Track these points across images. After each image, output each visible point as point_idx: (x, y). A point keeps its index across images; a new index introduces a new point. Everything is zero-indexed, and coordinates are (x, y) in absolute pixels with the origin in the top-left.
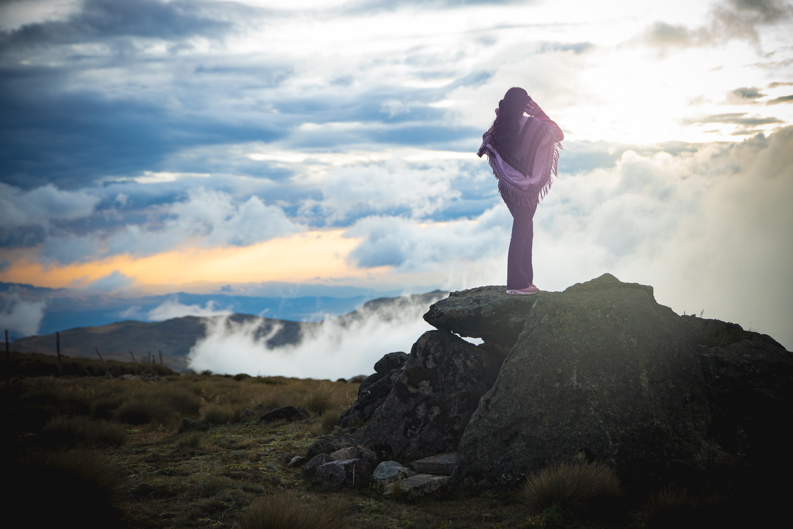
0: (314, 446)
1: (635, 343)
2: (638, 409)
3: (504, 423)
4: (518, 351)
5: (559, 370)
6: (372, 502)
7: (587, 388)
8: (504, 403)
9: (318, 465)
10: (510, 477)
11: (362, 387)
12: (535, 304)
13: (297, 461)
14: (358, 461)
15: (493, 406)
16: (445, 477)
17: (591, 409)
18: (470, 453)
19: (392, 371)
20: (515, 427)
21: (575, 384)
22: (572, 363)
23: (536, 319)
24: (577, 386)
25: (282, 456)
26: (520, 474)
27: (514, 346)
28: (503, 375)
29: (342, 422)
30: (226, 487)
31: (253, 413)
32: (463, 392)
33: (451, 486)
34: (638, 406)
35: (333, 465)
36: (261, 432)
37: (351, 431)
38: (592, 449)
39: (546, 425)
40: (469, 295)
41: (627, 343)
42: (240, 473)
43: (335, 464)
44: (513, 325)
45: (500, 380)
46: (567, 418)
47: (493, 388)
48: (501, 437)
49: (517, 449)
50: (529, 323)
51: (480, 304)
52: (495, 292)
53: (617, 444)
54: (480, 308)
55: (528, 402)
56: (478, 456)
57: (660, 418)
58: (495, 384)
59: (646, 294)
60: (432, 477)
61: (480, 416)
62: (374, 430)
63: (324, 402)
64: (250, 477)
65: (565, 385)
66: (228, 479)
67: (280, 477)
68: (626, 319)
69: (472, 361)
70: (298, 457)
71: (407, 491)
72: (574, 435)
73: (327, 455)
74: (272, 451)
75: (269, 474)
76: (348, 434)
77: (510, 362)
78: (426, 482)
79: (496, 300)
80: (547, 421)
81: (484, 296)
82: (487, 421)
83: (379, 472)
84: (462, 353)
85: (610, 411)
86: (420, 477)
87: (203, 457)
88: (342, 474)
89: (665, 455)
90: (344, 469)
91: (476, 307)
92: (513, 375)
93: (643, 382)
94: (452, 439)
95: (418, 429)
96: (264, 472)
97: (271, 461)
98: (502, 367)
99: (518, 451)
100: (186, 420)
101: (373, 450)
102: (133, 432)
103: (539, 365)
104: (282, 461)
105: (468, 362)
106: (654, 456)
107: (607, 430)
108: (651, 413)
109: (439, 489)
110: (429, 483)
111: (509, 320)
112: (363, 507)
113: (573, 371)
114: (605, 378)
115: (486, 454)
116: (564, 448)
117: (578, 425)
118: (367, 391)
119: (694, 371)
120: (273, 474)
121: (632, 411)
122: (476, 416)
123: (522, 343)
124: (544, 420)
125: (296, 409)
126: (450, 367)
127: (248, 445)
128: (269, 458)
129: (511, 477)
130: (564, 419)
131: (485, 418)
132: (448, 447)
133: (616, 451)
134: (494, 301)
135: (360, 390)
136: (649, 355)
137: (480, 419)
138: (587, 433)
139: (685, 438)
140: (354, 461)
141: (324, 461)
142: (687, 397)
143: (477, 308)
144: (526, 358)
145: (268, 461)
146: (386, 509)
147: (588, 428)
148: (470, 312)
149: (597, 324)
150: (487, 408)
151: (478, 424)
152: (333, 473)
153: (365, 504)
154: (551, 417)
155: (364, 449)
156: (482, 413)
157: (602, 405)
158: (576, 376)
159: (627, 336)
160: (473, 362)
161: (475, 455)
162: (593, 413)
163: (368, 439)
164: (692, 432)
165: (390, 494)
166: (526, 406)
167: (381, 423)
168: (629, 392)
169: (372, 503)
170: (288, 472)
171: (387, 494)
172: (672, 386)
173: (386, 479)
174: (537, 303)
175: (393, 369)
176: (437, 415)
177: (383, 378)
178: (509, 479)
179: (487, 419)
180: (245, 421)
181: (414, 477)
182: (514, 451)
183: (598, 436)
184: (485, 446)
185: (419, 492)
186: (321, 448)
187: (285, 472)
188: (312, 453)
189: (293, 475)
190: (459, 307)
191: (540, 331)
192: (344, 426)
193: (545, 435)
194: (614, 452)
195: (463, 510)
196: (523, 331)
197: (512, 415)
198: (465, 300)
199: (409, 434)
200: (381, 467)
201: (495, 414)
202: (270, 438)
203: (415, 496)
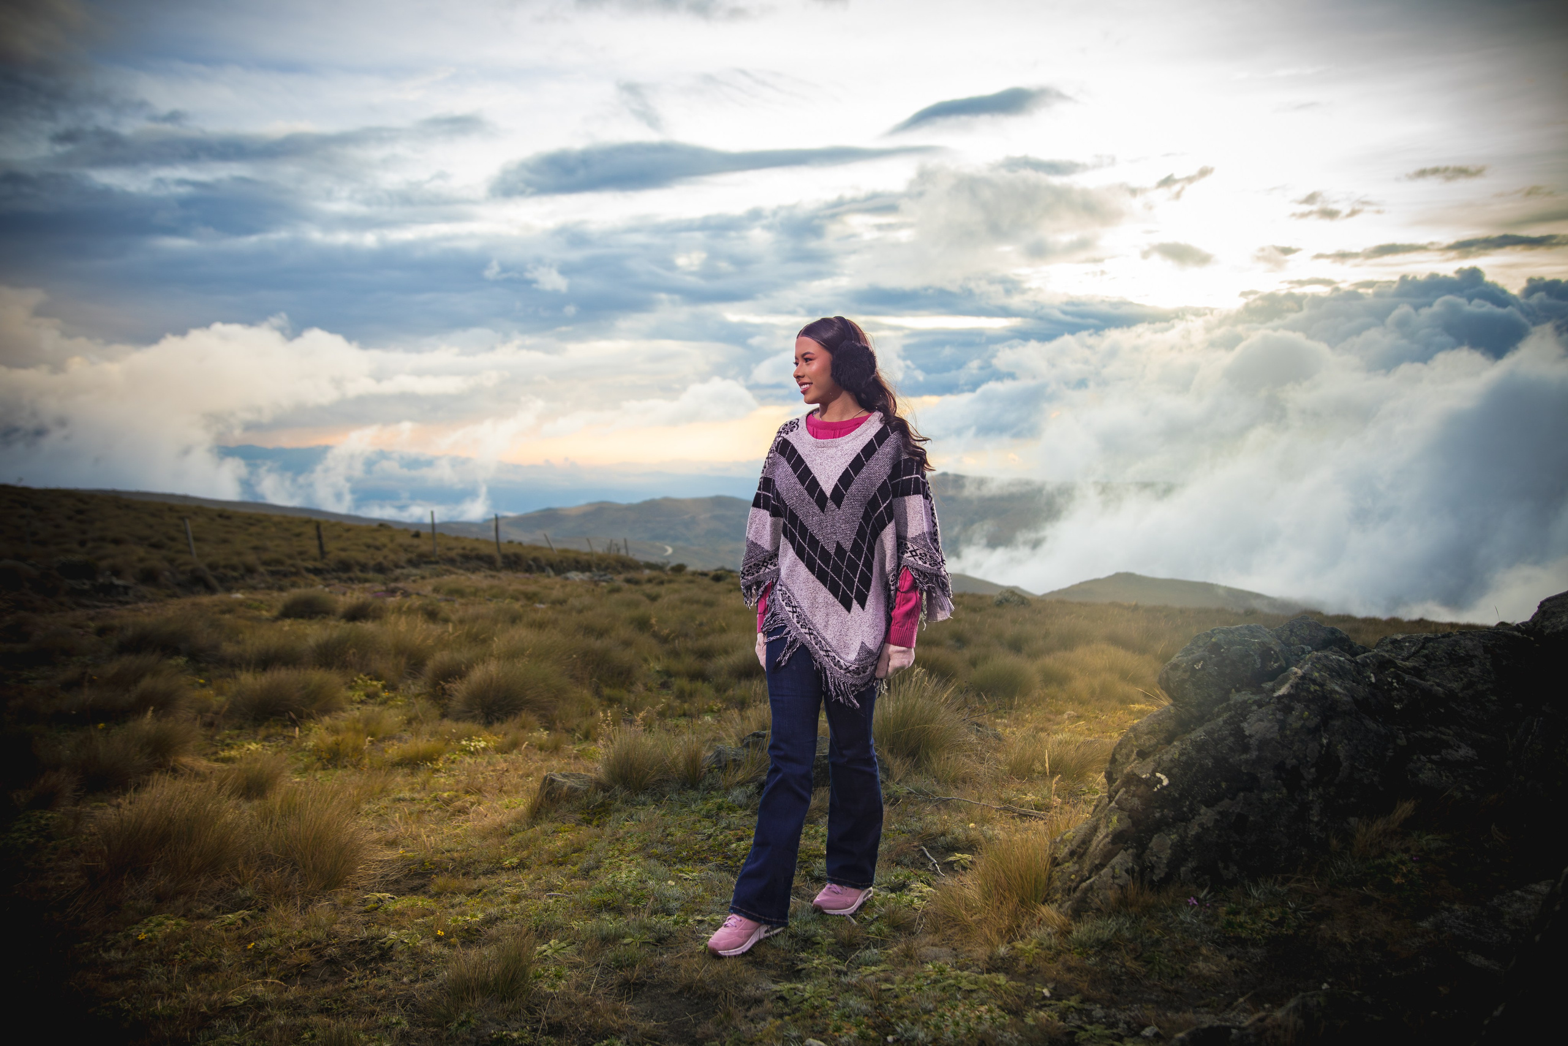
19: (1245, 702)
102: (472, 749)
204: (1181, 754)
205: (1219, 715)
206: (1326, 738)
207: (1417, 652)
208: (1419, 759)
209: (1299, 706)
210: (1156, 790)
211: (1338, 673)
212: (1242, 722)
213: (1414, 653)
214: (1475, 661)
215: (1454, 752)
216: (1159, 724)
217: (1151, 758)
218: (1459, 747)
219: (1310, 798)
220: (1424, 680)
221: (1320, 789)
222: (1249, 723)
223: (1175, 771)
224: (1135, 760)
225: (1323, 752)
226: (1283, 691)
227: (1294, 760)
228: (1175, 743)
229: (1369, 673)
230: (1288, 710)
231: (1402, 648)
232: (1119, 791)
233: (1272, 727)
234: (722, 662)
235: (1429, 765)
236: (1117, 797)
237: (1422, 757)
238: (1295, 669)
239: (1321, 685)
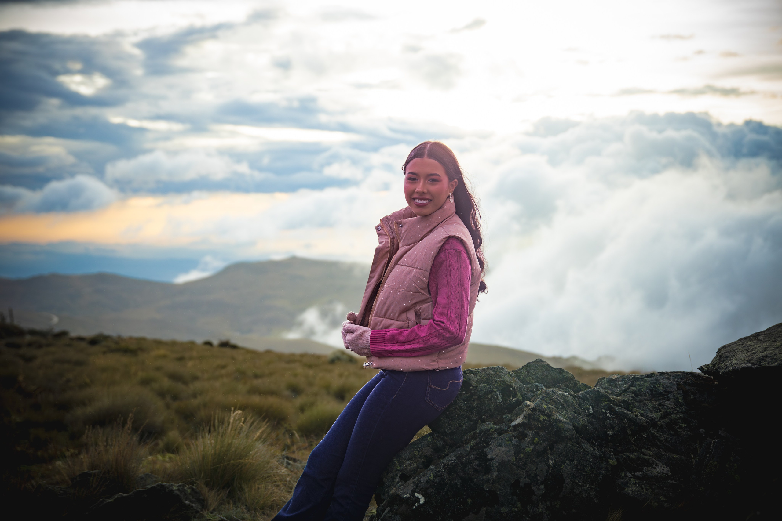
19: (488, 430)
125: (173, 491)
175: (483, 421)
204: (435, 477)
205: (467, 443)
206: (552, 460)
207: (628, 389)
208: (626, 476)
209: (530, 433)
210: (414, 508)
211: (564, 405)
212: (485, 447)
213: (625, 390)
214: (671, 396)
215: (653, 470)
216: (419, 451)
217: (411, 480)
218: (657, 465)
219: (540, 511)
220: (631, 411)
221: (548, 503)
222: (490, 448)
223: (430, 490)
224: (398, 483)
225: (550, 471)
226: (518, 421)
227: (527, 479)
228: (431, 467)
229: (588, 406)
230: (522, 436)
231: (616, 386)
232: (384, 510)
233: (509, 451)
234: (79, 412)
235: (633, 480)
236: (383, 516)
237: (628, 474)
238: (528, 402)
239: (549, 416)
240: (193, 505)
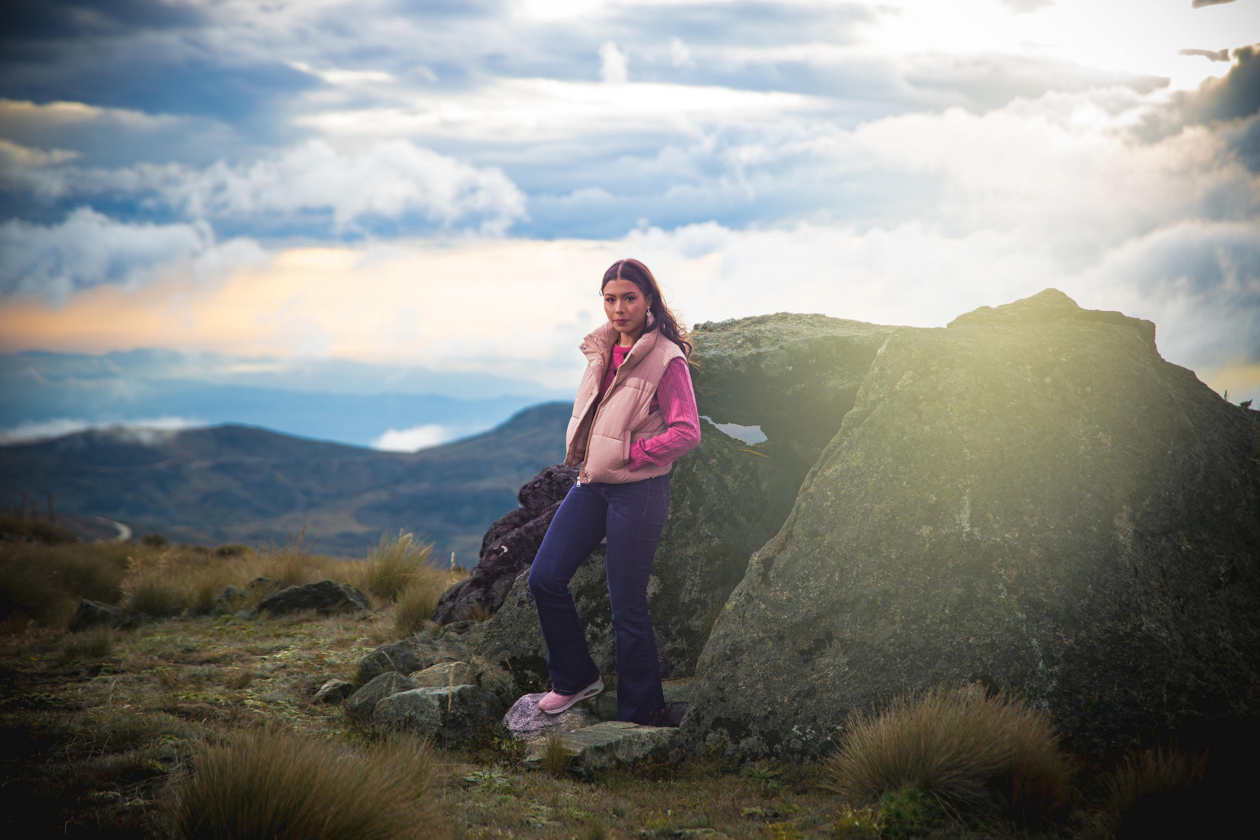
0: (373, 658)
1: (1107, 445)
2: (1107, 592)
3: (801, 611)
4: (840, 452)
5: (932, 496)
6: (495, 774)
7: (993, 538)
8: (803, 567)
9: (381, 697)
10: (811, 732)
11: (489, 537)
12: (884, 347)
13: (334, 691)
14: (472, 690)
15: (779, 573)
16: (665, 729)
17: (1001, 586)
18: (723, 678)
20: (825, 622)
21: (965, 530)
22: (960, 482)
23: (884, 380)
24: (970, 534)
25: (301, 681)
26: (834, 726)
27: (833, 441)
28: (804, 505)
29: (440, 613)
30: (165, 733)
31: (241, 595)
32: (713, 544)
33: (676, 749)
34: (1106, 586)
35: (415, 697)
36: (257, 633)
37: (459, 628)
38: (997, 676)
39: (897, 618)
40: (736, 330)
41: (1088, 443)
42: (201, 708)
43: (417, 695)
44: (831, 397)
45: (797, 516)
46: (945, 606)
47: (782, 533)
48: (794, 643)
49: (829, 671)
50: (868, 389)
51: (760, 347)
52: (794, 323)
53: (1056, 668)
54: (759, 354)
55: (858, 567)
56: (740, 684)
57: (1157, 616)
58: (785, 525)
59: (1138, 337)
60: (635, 727)
61: (748, 594)
62: (511, 624)
63: (405, 577)
64: (222, 716)
65: (943, 531)
66: (171, 717)
67: (292, 722)
68: (1090, 389)
69: (736, 477)
70: (336, 681)
71: (576, 755)
72: (958, 643)
73: (403, 677)
74: (279, 670)
75: (267, 714)
76: (452, 634)
77: (821, 475)
78: (621, 737)
79: (796, 339)
80: (899, 611)
81: (770, 331)
82: (763, 606)
83: (516, 716)
84: (714, 457)
85: (1042, 594)
86: (610, 727)
87: (119, 677)
88: (432, 718)
89: (1165, 700)
90: (439, 706)
91: (749, 352)
92: (827, 505)
93: (1122, 533)
94: (684, 649)
95: (608, 625)
96: (257, 711)
97: (273, 689)
98: (802, 487)
99: (830, 676)
100: (88, 606)
101: (506, 668)
103: (887, 484)
104: (299, 691)
105: (728, 479)
106: (1138, 700)
107: (1033, 636)
108: (1137, 603)
109: (650, 755)
110: (627, 739)
111: (824, 384)
112: (474, 783)
113: (963, 500)
114: (1036, 518)
115: (759, 680)
116: (934, 671)
117: (968, 621)
118: (500, 547)
119: (1241, 515)
120: (277, 714)
121: (1094, 596)
122: (740, 594)
123: (850, 434)
124: (892, 608)
125: (340, 588)
126: (687, 488)
127: (224, 656)
128: (271, 683)
129: (813, 732)
130: (937, 608)
131: (761, 600)
132: (676, 667)
133: (1051, 683)
134: (791, 340)
135: (484, 545)
136: (1137, 473)
137: (747, 602)
138: (988, 641)
139: (1211, 664)
140: (463, 689)
141: (393, 688)
142: (1221, 573)
143: (751, 355)
144: (859, 468)
145: (267, 688)
146: (526, 788)
147: (991, 630)
148: (736, 363)
149: (1023, 397)
150: (764, 576)
151: (744, 612)
152: (412, 714)
153: (481, 776)
154: (909, 601)
155: (486, 665)
156: (754, 589)
157: (1025, 579)
158: (968, 512)
159: (1090, 427)
160: (739, 479)
161: (735, 681)
162: (1003, 597)
163: (495, 643)
164: (1229, 653)
165: (538, 762)
166: (852, 576)
167: (528, 609)
168: (1089, 553)
169: (497, 775)
170: (313, 714)
171: (532, 760)
172: (1186, 546)
173: (532, 731)
174: (889, 344)
176: (654, 594)
177: (538, 519)
178: (808, 736)
179: (764, 603)
180: (222, 613)
181: (596, 726)
182: (822, 674)
183: (1013, 647)
184: (757, 661)
185: (604, 758)
186: (390, 663)
187: (305, 712)
188: (367, 672)
189: (323, 719)
190: (713, 352)
191: (893, 408)
192: (444, 622)
193: (892, 640)
194: (1048, 686)
195: (701, 798)
196: (853, 408)
197: (820, 595)
198: (726, 338)
199: (589, 636)
200: (521, 705)
201: (782, 592)
202: (277, 644)
203: (595, 766)
240: (358, 603)
